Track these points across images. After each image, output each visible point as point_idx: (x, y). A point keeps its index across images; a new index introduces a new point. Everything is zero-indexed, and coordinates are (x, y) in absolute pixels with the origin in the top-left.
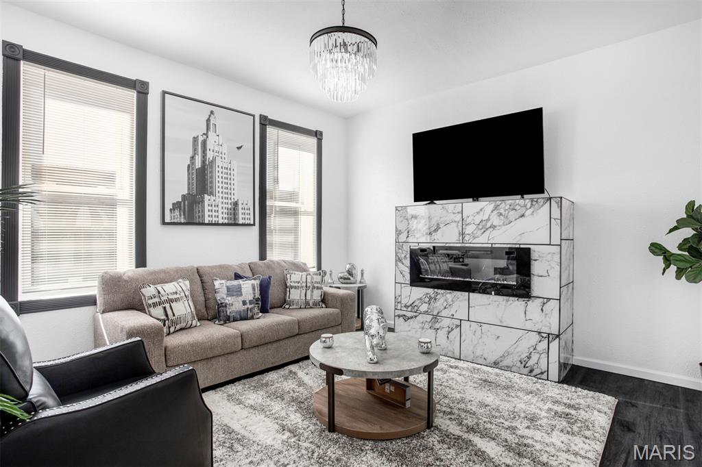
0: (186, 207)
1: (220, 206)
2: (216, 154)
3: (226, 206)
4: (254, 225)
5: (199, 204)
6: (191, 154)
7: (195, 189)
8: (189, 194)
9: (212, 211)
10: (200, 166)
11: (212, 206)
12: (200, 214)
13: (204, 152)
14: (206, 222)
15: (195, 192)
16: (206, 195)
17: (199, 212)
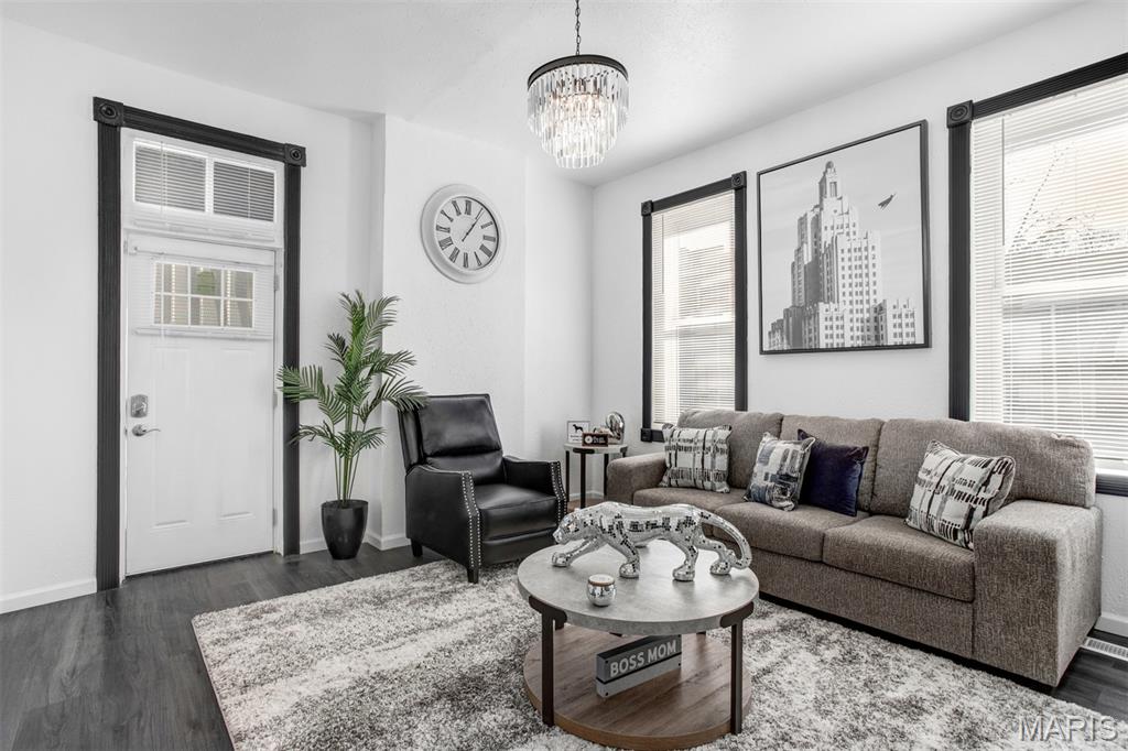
0: (791, 327)
1: (847, 317)
2: (836, 231)
3: (860, 316)
4: (927, 344)
5: (810, 318)
6: (796, 246)
7: (803, 297)
8: (794, 306)
9: (831, 328)
10: (810, 260)
11: (831, 319)
12: (812, 335)
13: (817, 236)
14: (823, 346)
15: (803, 302)
16: (821, 304)
17: (810, 332)
